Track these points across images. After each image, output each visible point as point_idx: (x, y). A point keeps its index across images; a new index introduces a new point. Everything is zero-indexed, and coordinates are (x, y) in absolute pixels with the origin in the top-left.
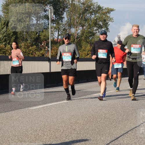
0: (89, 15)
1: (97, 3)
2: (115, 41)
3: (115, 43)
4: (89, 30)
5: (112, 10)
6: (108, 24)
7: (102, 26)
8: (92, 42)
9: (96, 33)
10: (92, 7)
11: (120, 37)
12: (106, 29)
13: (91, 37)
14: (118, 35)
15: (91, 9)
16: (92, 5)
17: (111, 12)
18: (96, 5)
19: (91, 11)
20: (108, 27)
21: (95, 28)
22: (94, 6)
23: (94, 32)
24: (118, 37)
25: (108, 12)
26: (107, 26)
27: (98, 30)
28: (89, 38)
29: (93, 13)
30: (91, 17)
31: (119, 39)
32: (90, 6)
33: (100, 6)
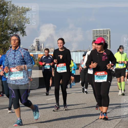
0: (2, 16)
1: (11, 2)
2: (32, 46)
3: (33, 48)
4: (2, 33)
5: (28, 10)
6: (25, 26)
7: (17, 28)
8: (6, 47)
9: (10, 37)
10: (5, 6)
11: (38, 42)
12: (21, 31)
13: (5, 41)
14: (36, 39)
15: (4, 9)
16: (5, 5)
17: (26, 12)
18: (10, 5)
19: (4, 11)
20: (25, 30)
21: (9, 31)
22: (7, 5)
23: (8, 35)
24: (36, 41)
25: (23, 12)
26: (23, 29)
27: (12, 33)
28: (2, 42)
29: (6, 14)
30: (4, 18)
31: (38, 44)
32: (2, 6)
33: (14, 6)
